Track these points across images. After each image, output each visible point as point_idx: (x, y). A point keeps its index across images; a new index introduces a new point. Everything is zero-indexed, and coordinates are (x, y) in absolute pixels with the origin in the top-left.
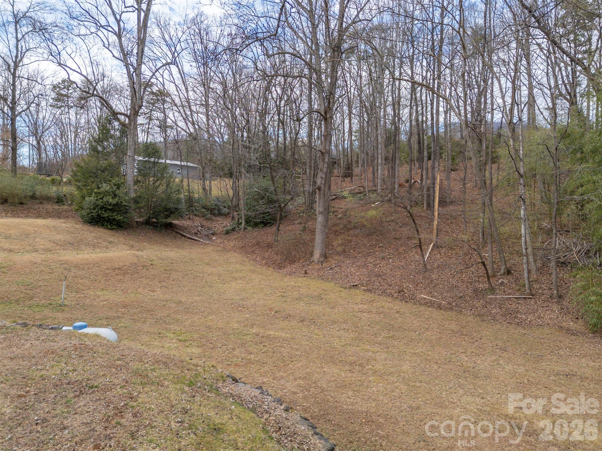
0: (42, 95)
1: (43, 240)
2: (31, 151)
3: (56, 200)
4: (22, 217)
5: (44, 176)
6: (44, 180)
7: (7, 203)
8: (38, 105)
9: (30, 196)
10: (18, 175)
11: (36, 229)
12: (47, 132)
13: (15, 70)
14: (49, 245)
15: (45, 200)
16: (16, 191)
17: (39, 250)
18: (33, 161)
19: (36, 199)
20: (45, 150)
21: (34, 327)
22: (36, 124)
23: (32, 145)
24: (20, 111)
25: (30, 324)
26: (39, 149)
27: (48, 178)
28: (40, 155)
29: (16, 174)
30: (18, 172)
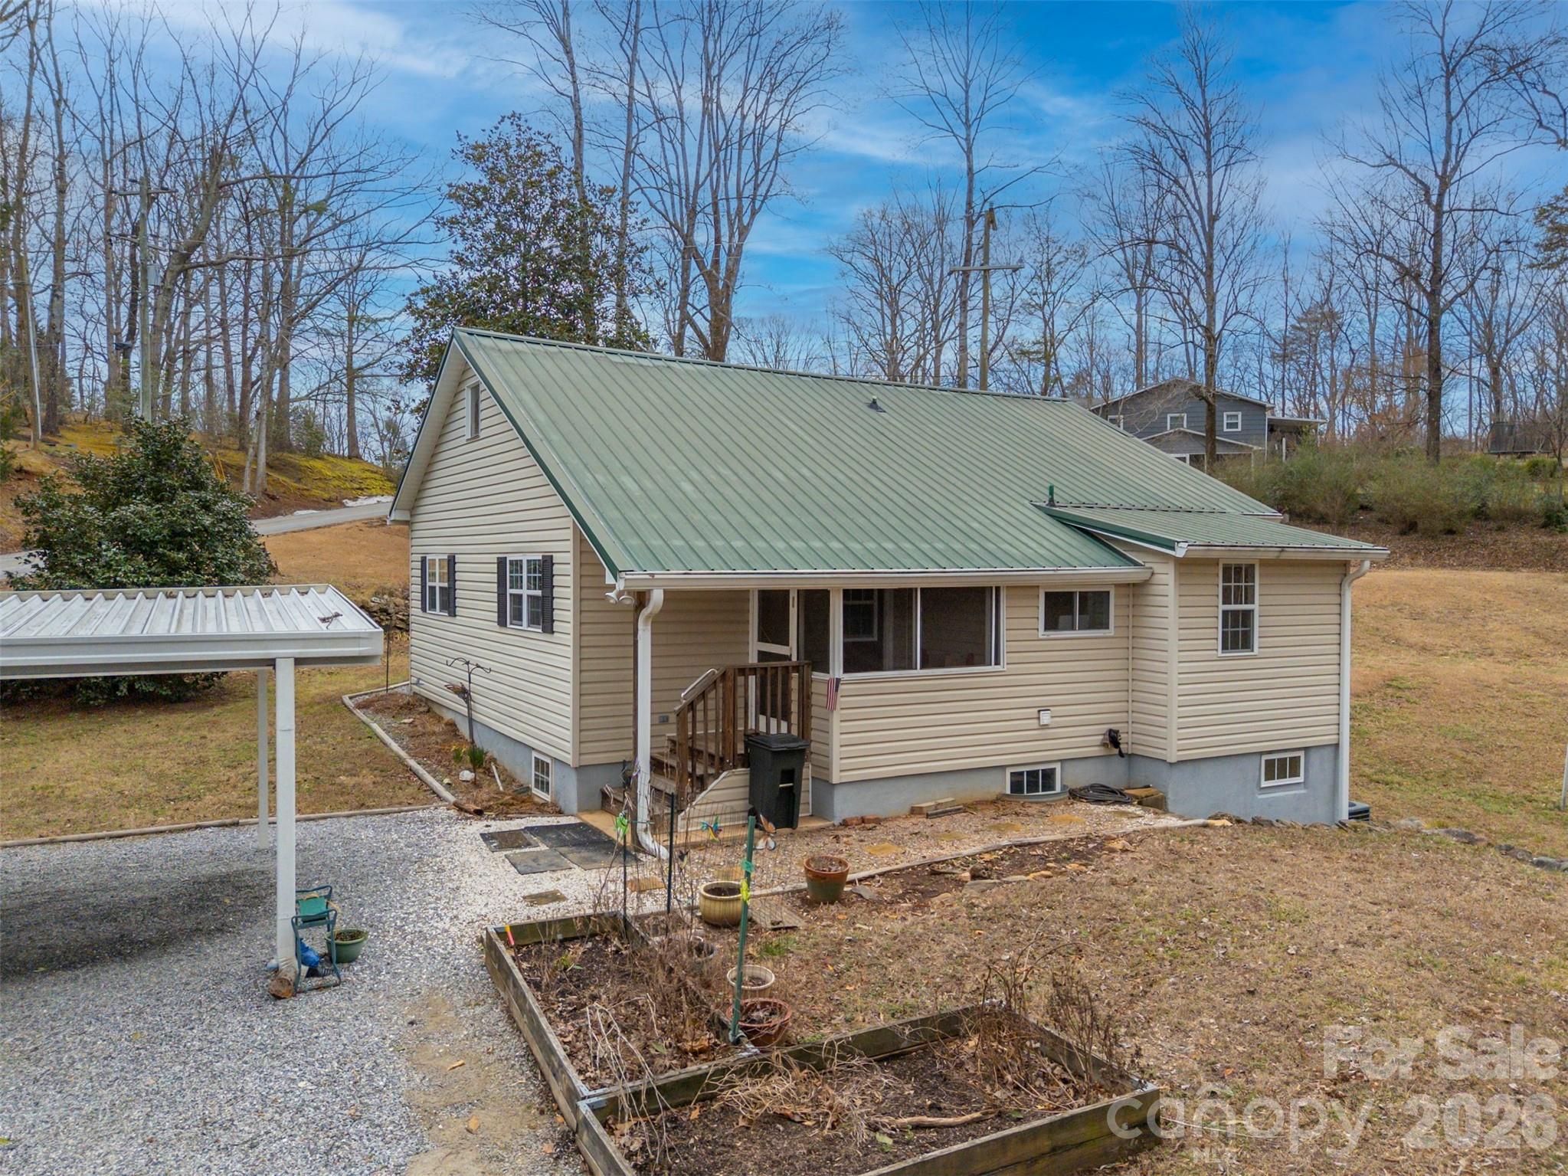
0: (1508, 242)
1: (1506, 627)
2: (1476, 395)
3: (1542, 521)
4: (1451, 566)
5: (1508, 457)
6: (1510, 468)
7: (1416, 532)
8: (1497, 271)
9: (1472, 511)
10: (1442, 462)
11: (1488, 597)
12: (1519, 338)
13: (1441, 195)
14: (1524, 641)
15: (1513, 520)
16: (1437, 502)
17: (1497, 651)
18: (1481, 420)
19: (1487, 518)
20: (1512, 387)
21: (1492, 850)
22: (1488, 324)
23: (1479, 380)
24: (1449, 298)
25: (1481, 840)
26: (1496, 388)
27: (1520, 463)
28: (1498, 403)
29: (1437, 458)
30: (1442, 454)
